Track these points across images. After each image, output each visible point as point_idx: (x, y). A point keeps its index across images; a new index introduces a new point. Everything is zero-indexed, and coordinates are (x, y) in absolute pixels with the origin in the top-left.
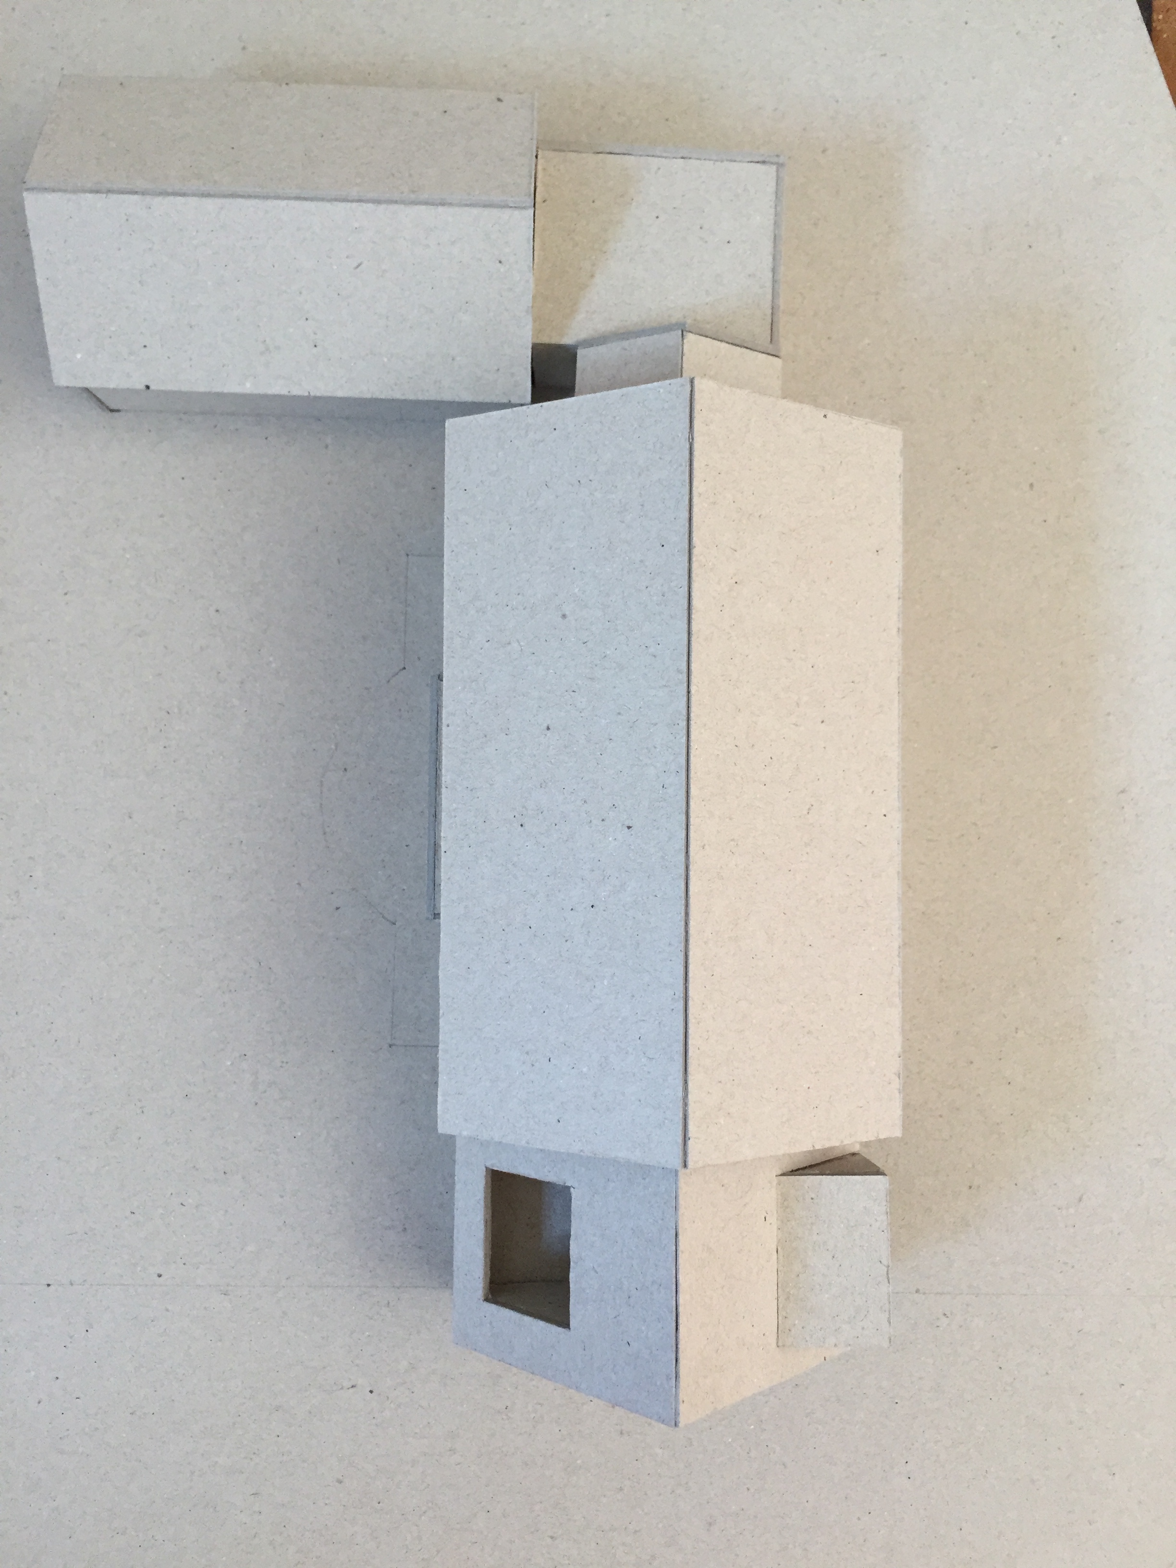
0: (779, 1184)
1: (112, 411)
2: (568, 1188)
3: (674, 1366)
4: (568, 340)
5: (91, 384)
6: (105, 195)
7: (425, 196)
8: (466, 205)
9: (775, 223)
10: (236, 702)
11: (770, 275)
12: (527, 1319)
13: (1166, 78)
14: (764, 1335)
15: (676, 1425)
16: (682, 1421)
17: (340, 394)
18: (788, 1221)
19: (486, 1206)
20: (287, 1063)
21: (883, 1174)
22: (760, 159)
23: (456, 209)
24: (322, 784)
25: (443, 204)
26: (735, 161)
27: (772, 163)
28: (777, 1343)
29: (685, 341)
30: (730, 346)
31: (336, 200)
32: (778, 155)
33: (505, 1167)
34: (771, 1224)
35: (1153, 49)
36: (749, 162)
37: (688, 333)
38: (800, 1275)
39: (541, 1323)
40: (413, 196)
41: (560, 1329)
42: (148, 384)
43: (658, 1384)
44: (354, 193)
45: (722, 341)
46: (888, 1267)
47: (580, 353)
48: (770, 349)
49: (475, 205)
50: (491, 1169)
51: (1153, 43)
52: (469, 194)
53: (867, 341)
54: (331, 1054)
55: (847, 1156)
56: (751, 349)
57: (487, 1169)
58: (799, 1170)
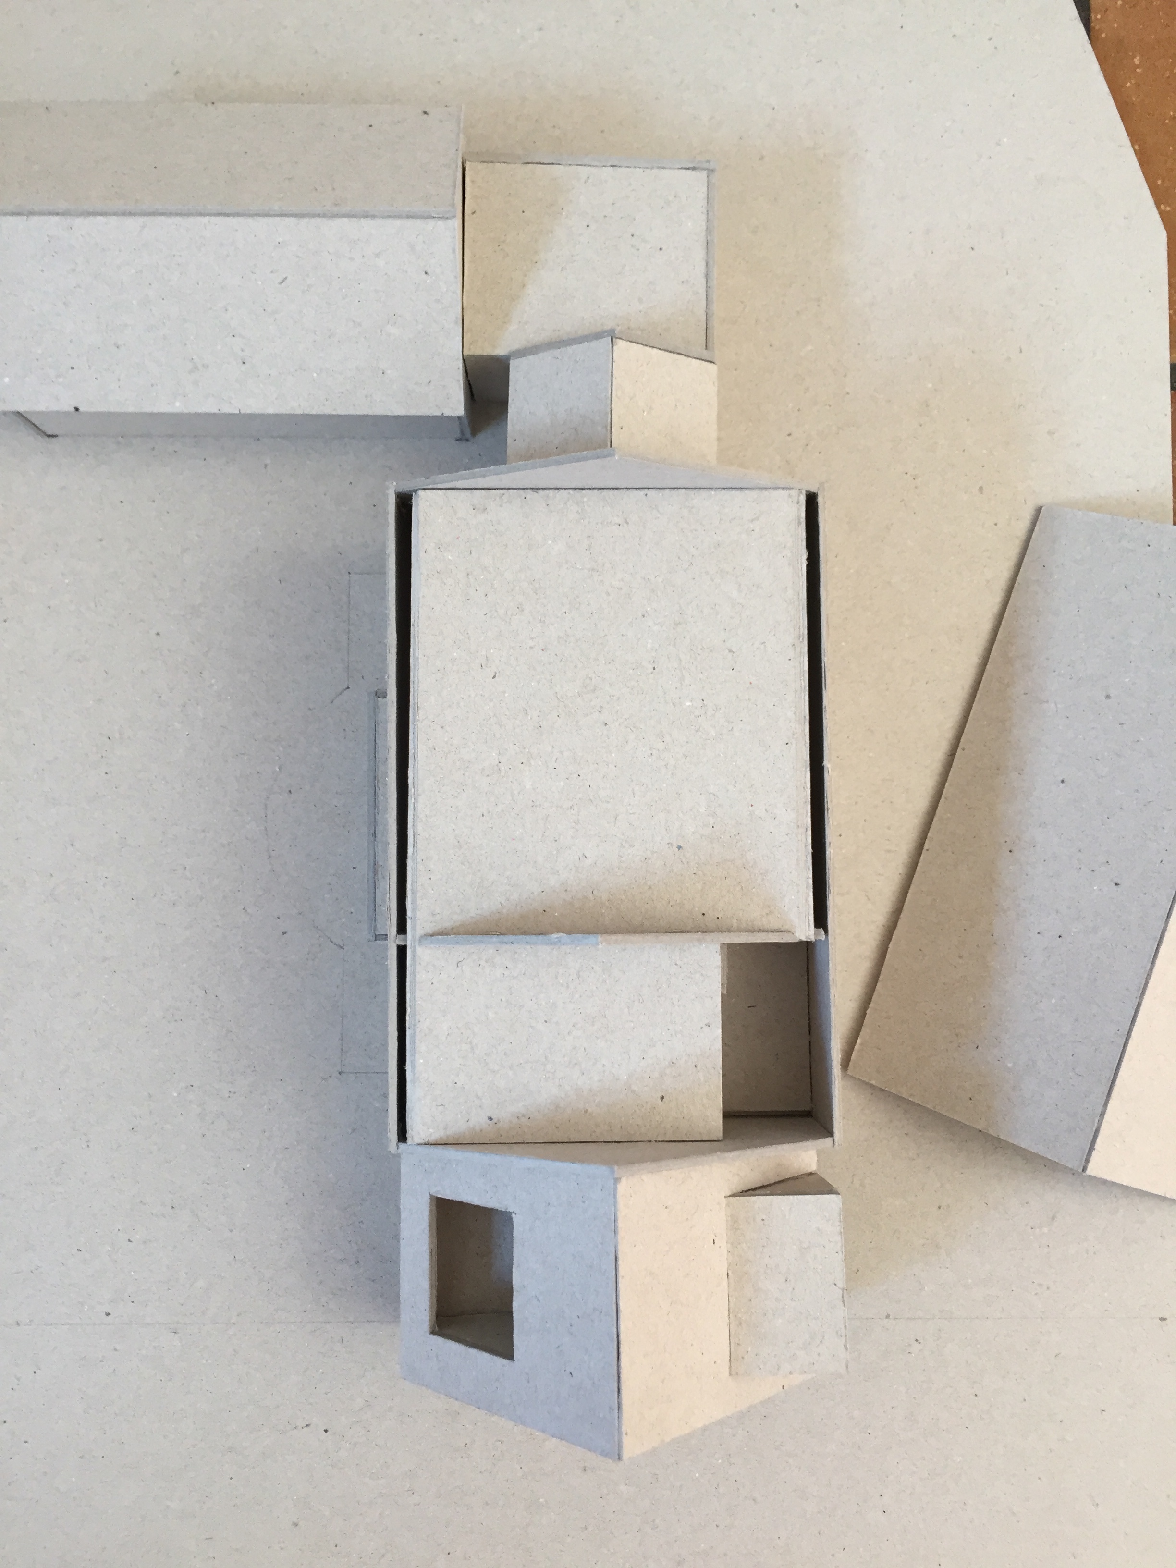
0: (728, 1205)
1: (49, 436)
2: (510, 1213)
3: (616, 1397)
4: (500, 351)
5: (21, 409)
7: (347, 209)
8: (389, 217)
9: (707, 229)
10: (177, 725)
11: (704, 281)
12: (473, 1352)
13: (1105, 77)
14: (715, 1362)
15: (620, 1458)
16: (626, 1455)
17: (271, 411)
18: (740, 1244)
19: (431, 1236)
20: (235, 1093)
21: (837, 1193)
22: (691, 165)
24: (266, 807)
25: (366, 216)
26: (665, 168)
27: (703, 169)
28: (730, 1371)
29: (615, 347)
30: (663, 352)
31: (258, 215)
32: (708, 162)
33: (448, 1194)
34: (720, 1247)
35: (1091, 48)
36: (679, 168)
37: (618, 340)
38: (752, 1300)
39: (486, 1356)
40: (335, 210)
41: (505, 1361)
42: (76, 406)
43: (601, 1415)
44: (276, 208)
45: (654, 347)
46: (843, 1290)
47: (513, 364)
48: (705, 354)
49: (399, 217)
50: (435, 1196)
51: (1091, 42)
52: (392, 206)
53: (810, 348)
54: (280, 1082)
55: (803, 1176)
56: (685, 355)
57: (432, 1197)
58: (750, 1190)
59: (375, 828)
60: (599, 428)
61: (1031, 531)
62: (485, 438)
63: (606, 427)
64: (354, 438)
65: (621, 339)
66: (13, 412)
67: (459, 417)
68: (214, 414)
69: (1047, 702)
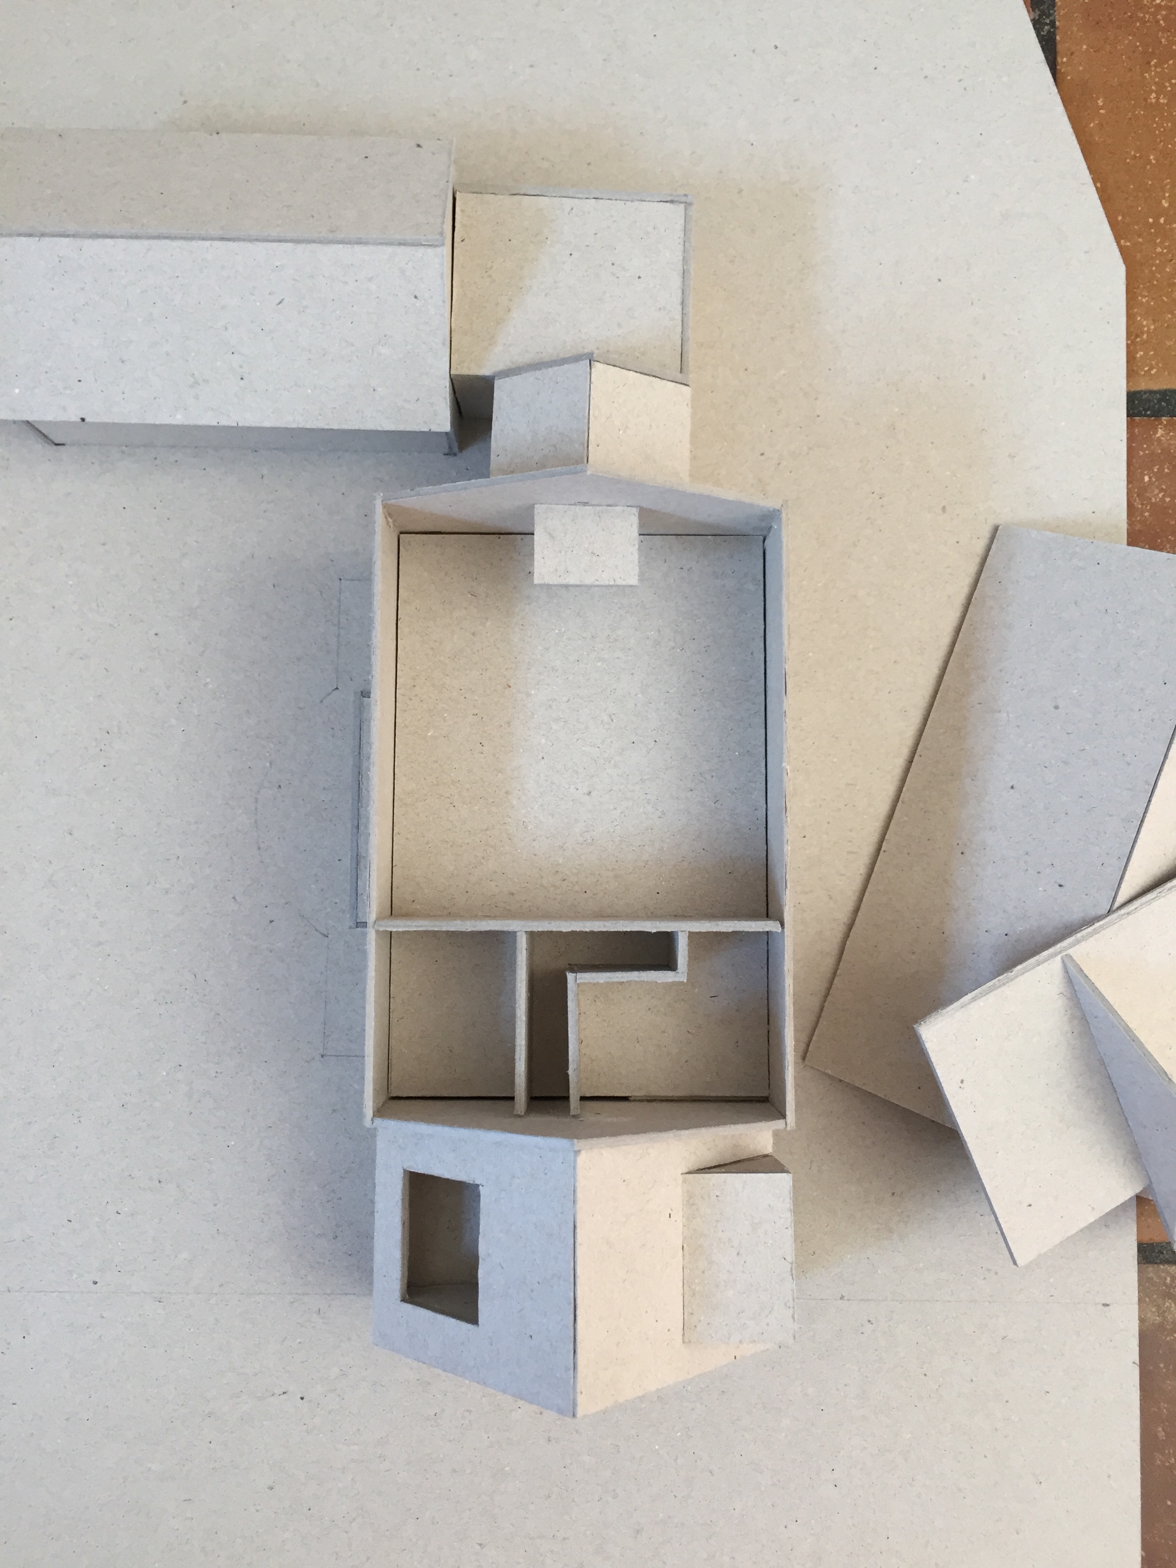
0: (684, 1181)
1: (57, 445)
2: (478, 1186)
3: (572, 1357)
4: (485, 371)
5: (30, 418)
6: (37, 239)
7: (340, 236)
8: (381, 244)
9: (684, 258)
10: (173, 721)
11: (679, 308)
12: (440, 1318)
13: (1070, 118)
14: (669, 1330)
15: (574, 1415)
16: (580, 1412)
17: (267, 424)
18: (694, 1218)
19: (404, 1207)
20: (221, 1073)
21: (787, 1172)
22: (669, 199)
23: (371, 247)
24: (256, 800)
25: (359, 242)
26: (645, 201)
27: (681, 203)
28: (683, 1339)
29: (592, 370)
30: (639, 375)
31: (257, 240)
32: (686, 195)
33: (420, 1168)
34: (676, 1221)
35: (1056, 90)
36: (658, 201)
37: (595, 363)
38: (706, 1272)
39: (452, 1321)
40: (331, 236)
41: (470, 1326)
42: (83, 417)
43: (558, 1375)
44: (274, 234)
45: (630, 370)
46: (792, 1263)
47: (497, 383)
48: (679, 377)
49: (390, 244)
50: (408, 1171)
51: (1056, 85)
52: (384, 234)
53: (783, 372)
54: (265, 1064)
55: (758, 1158)
56: (660, 378)
57: (405, 1170)
58: (706, 1168)
59: (358, 821)
60: (577, 446)
61: (988, 549)
62: (472, 453)
63: (584, 444)
64: (347, 451)
65: (598, 361)
66: (23, 421)
67: (447, 433)
68: (214, 427)
69: (1000, 711)
